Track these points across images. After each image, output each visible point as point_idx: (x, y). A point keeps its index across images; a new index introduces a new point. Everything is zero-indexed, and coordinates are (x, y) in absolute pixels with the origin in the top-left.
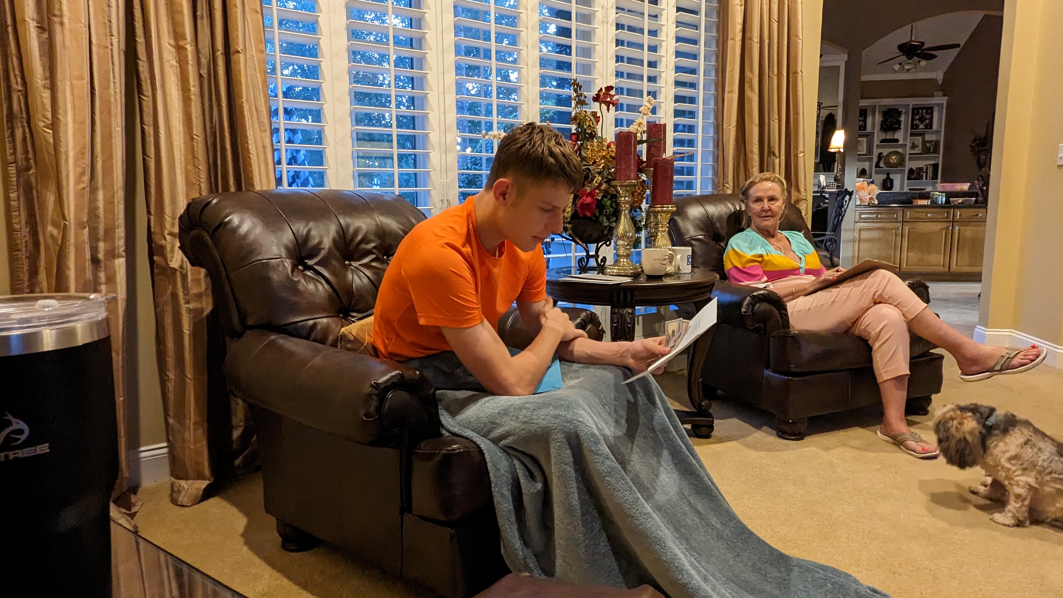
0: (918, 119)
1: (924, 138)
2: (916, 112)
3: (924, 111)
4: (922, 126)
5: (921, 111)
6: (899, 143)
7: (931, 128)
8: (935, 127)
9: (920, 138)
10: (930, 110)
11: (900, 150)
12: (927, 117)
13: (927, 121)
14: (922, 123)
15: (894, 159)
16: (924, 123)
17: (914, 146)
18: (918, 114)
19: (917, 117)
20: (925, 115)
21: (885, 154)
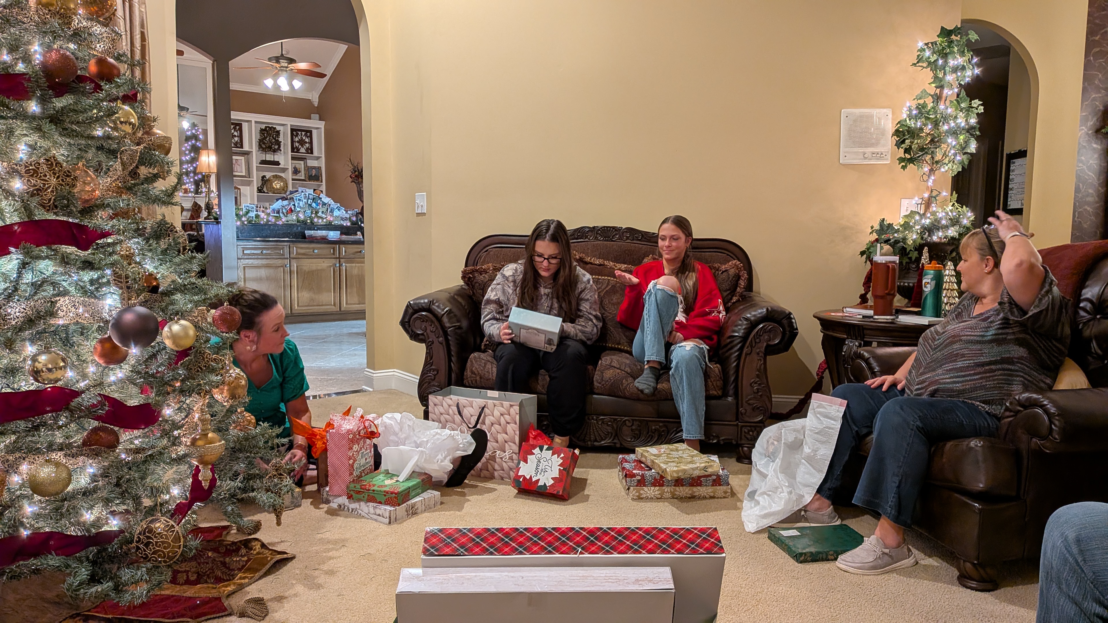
0: (298, 142)
1: (305, 164)
2: (295, 133)
3: (303, 133)
4: (302, 150)
5: (300, 133)
6: (280, 166)
7: (312, 153)
8: (316, 153)
9: (302, 162)
10: (309, 133)
11: (282, 175)
12: (307, 140)
13: (307, 145)
14: (303, 147)
15: (277, 185)
16: (305, 147)
17: (296, 171)
18: (297, 135)
19: (297, 139)
20: (304, 138)
21: (267, 177)
